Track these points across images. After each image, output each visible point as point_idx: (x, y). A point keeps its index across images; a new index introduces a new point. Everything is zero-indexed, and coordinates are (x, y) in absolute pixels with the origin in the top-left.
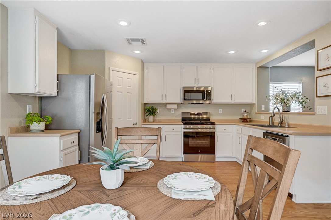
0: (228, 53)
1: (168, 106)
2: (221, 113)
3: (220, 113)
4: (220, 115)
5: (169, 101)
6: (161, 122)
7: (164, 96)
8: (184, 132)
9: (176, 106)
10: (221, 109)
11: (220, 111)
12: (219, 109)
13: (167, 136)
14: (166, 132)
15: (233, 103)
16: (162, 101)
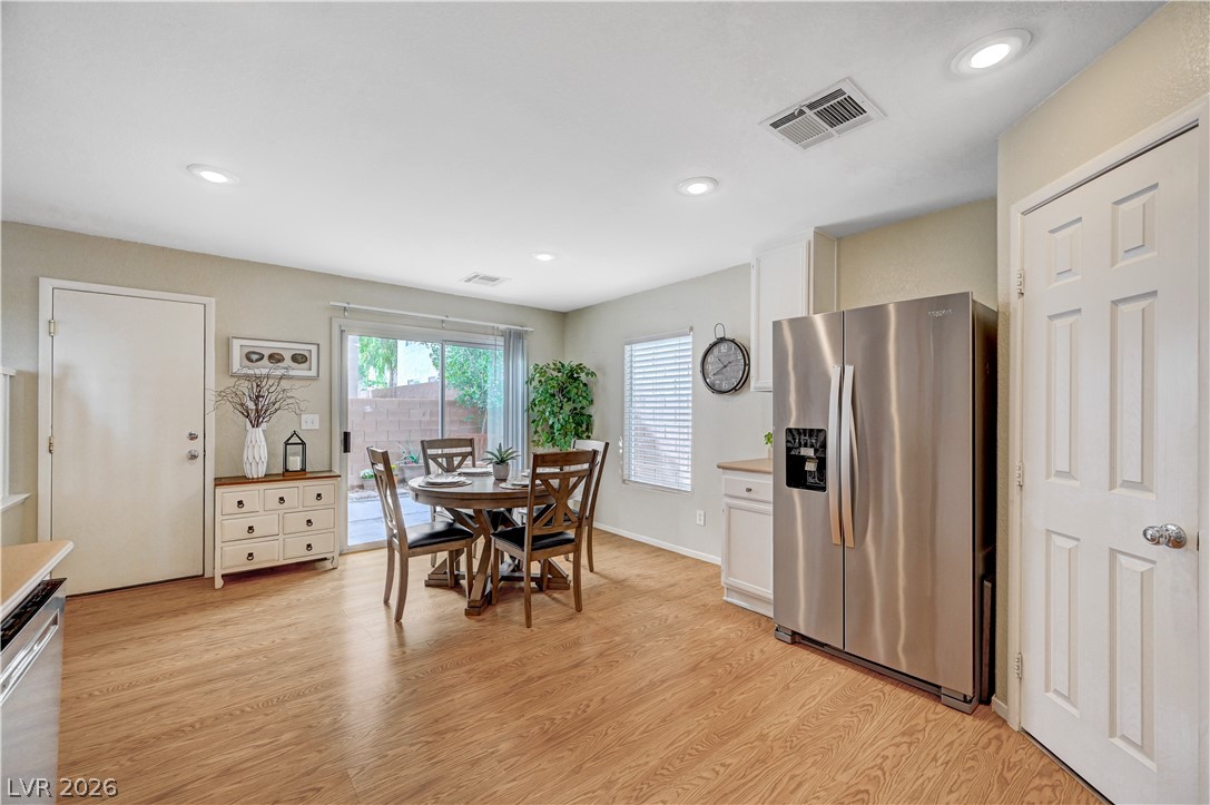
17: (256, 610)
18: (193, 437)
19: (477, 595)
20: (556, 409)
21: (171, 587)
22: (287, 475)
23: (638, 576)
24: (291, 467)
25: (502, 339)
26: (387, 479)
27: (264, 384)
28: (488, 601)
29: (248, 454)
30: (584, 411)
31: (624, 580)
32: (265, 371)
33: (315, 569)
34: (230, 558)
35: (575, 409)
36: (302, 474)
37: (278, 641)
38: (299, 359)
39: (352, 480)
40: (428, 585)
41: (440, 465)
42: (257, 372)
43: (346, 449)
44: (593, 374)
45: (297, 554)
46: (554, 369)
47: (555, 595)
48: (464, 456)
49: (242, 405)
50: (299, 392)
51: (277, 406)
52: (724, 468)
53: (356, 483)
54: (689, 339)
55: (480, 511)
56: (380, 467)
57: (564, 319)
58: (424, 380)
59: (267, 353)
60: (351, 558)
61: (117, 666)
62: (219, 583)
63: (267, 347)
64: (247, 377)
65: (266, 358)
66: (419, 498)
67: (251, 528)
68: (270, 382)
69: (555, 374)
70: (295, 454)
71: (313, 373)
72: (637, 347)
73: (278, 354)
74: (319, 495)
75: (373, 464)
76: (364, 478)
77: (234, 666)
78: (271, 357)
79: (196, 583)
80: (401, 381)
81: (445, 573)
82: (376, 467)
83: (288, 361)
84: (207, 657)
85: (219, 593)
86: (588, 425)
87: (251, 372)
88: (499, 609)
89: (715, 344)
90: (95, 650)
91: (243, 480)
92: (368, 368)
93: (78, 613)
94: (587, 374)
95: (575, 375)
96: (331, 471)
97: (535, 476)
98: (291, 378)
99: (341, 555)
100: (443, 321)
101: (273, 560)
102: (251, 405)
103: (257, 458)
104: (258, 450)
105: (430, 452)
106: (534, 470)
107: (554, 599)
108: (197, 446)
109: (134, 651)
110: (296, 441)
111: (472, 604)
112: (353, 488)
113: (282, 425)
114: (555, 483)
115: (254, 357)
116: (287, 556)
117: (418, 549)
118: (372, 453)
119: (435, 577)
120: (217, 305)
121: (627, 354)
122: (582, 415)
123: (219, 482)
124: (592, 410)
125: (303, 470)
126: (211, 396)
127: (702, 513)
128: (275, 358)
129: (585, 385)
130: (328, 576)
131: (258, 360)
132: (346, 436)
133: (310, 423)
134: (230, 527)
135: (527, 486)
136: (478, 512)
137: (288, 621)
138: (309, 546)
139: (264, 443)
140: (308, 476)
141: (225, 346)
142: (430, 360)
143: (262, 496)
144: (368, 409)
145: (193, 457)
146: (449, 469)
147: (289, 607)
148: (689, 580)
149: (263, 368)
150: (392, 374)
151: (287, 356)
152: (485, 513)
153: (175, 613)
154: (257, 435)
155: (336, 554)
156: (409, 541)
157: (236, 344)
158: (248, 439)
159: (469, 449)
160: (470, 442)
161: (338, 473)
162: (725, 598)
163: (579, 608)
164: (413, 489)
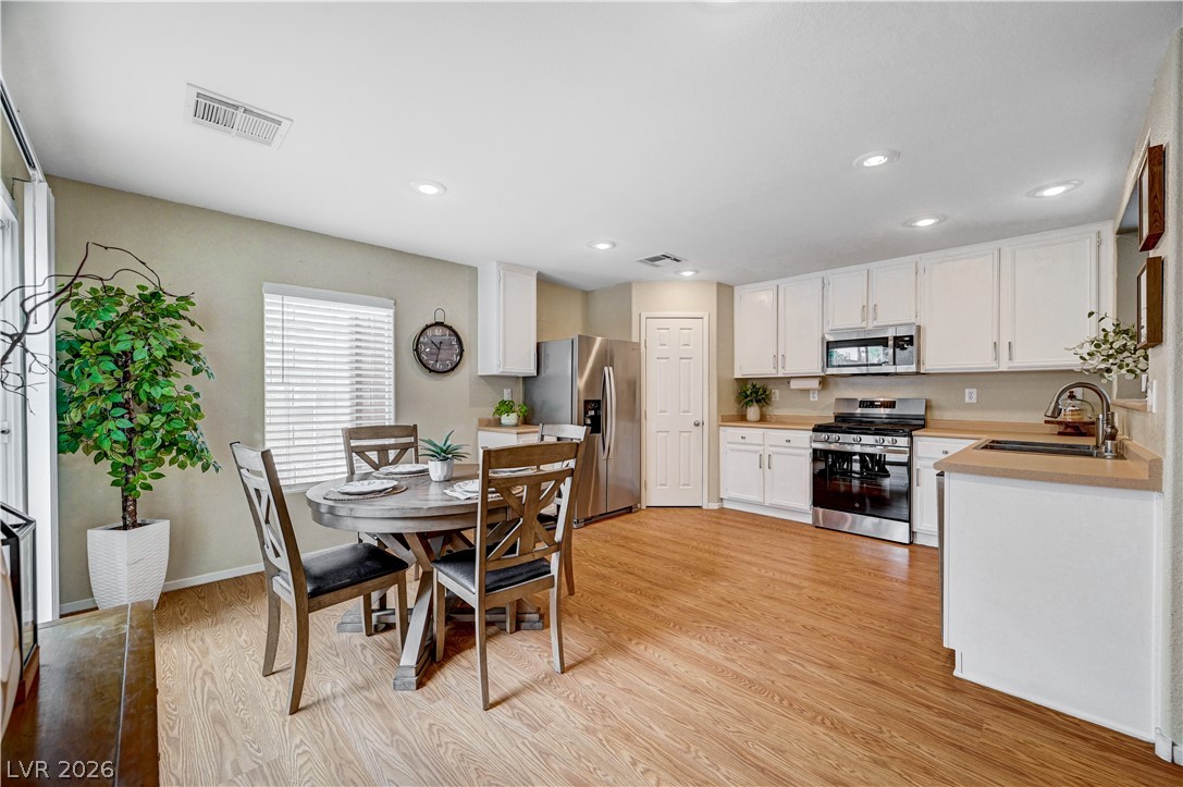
0: (913, 224)
1: (794, 384)
2: (974, 400)
3: (971, 401)
4: (970, 407)
5: (790, 370)
6: (783, 423)
7: (780, 357)
8: (815, 451)
9: (815, 384)
10: (971, 390)
11: (970, 395)
12: (967, 391)
13: (774, 457)
14: (771, 446)
15: (1003, 368)
16: (774, 371)
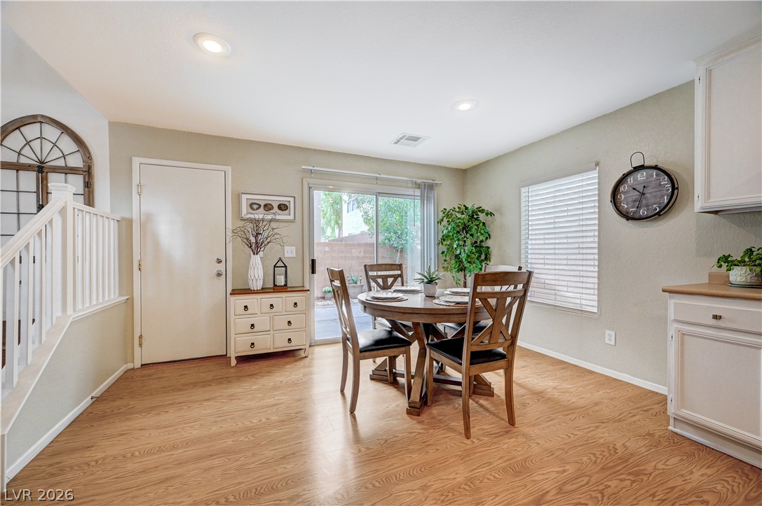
17: (254, 387)
18: (219, 261)
19: (416, 396)
20: (461, 243)
21: (207, 363)
22: (277, 289)
23: (554, 388)
24: (278, 284)
25: (419, 190)
26: (342, 293)
27: (261, 224)
28: (424, 401)
29: (251, 273)
30: (483, 244)
31: (542, 392)
32: (261, 216)
33: (294, 356)
34: (239, 346)
35: (476, 242)
36: (284, 288)
37: (264, 420)
38: (283, 207)
39: (317, 293)
40: (372, 379)
41: (378, 284)
42: (257, 217)
43: (313, 272)
44: (491, 214)
45: (281, 345)
46: (458, 212)
47: (482, 402)
48: (395, 277)
49: (247, 239)
50: (283, 230)
51: (268, 240)
52: (670, 292)
53: (320, 295)
54: (595, 174)
55: (418, 324)
56: (337, 283)
57: (464, 175)
58: (358, 232)
59: (262, 204)
60: (317, 350)
61: (158, 428)
62: (234, 362)
63: (263, 199)
64: (251, 220)
65: (262, 207)
66: (367, 310)
67: (253, 325)
68: (265, 223)
69: (459, 215)
70: (280, 275)
71: (291, 217)
72: (532, 188)
73: (269, 204)
74: (296, 304)
75: (332, 281)
76: (325, 292)
77: (230, 442)
78: (265, 206)
79: (222, 361)
80: (345, 234)
81: (385, 370)
82: (334, 283)
83: (276, 209)
84: (215, 429)
85: (232, 371)
86: (486, 255)
87: (252, 216)
88: (435, 410)
89: (629, 173)
90: (149, 410)
91: (247, 291)
92: (327, 228)
93: (153, 377)
94: (487, 214)
95: (475, 217)
96: (303, 286)
97: (475, 294)
98: (277, 221)
99: (310, 346)
100: (377, 178)
101: (267, 349)
102: (253, 240)
103: (257, 277)
104: (257, 272)
105: (371, 273)
106: (475, 288)
107: (482, 406)
108: (221, 267)
109: (171, 416)
110: (281, 265)
111: (413, 405)
112: (318, 298)
113: (271, 252)
114: (493, 302)
115: (255, 207)
116: (276, 346)
117: (367, 354)
118: (331, 272)
119: (377, 372)
120: (232, 171)
121: (523, 195)
122: (481, 247)
123: (234, 292)
124: (489, 243)
125: (286, 285)
126: (229, 234)
127: (613, 333)
128: (268, 207)
129: (484, 224)
130: (302, 363)
131: (257, 209)
132: (313, 262)
133: (290, 252)
134: (239, 323)
135: (467, 303)
136: (416, 325)
137: (271, 401)
138: (289, 340)
139: (261, 266)
140: (289, 289)
141: (237, 198)
142: (362, 220)
143: (259, 303)
144: (327, 249)
145: (219, 275)
146: (385, 287)
147: (275, 388)
148: (612, 399)
149: (260, 215)
150: (339, 231)
151: (275, 206)
152: (422, 326)
153: (205, 384)
154: (256, 260)
155: (307, 347)
156: (361, 346)
157: (244, 197)
158: (251, 263)
159: (399, 272)
160: (400, 267)
161: (308, 289)
162: (671, 428)
163: (512, 421)
164: (363, 302)
